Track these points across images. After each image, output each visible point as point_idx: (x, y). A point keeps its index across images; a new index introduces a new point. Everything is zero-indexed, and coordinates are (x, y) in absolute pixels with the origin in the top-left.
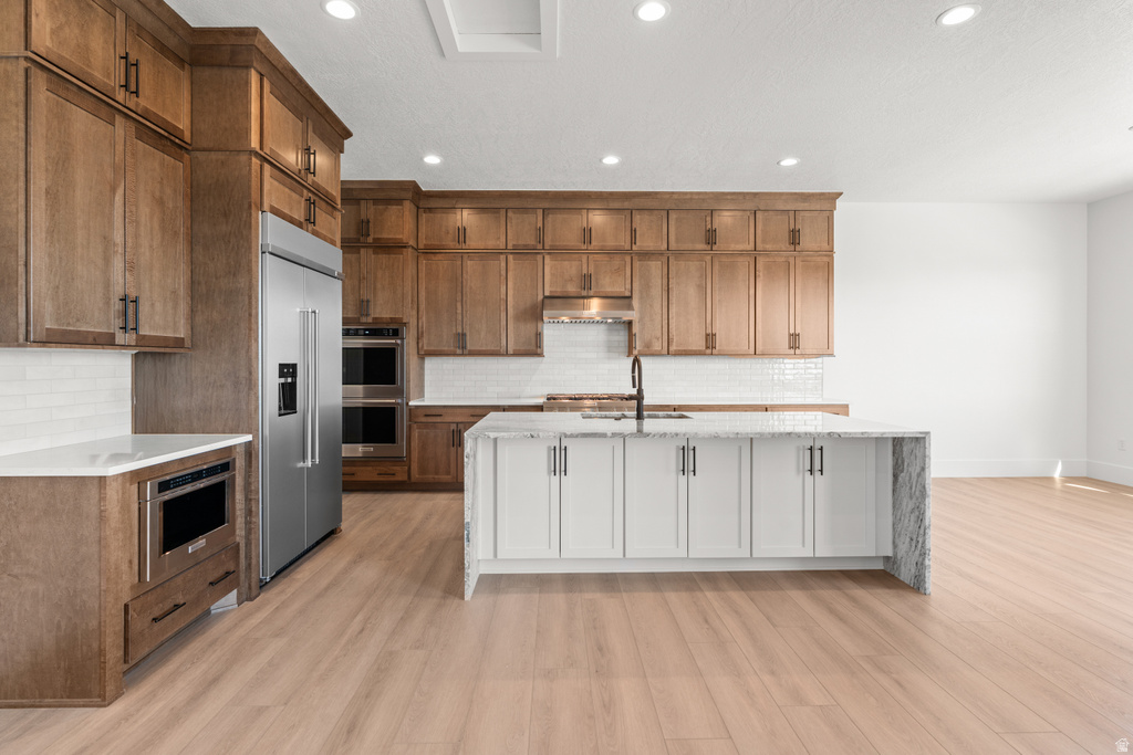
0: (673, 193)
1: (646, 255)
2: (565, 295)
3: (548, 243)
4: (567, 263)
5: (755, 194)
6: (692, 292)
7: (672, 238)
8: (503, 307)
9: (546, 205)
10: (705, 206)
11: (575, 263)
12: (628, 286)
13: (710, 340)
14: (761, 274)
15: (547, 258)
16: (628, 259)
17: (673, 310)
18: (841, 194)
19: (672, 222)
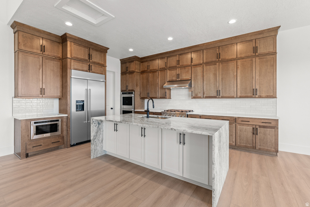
0: (204, 44)
1: (196, 65)
2: (172, 81)
3: (168, 66)
4: (173, 71)
5: (236, 37)
6: (212, 76)
7: (204, 59)
8: (157, 85)
9: (168, 55)
10: (216, 45)
11: (175, 71)
12: (190, 76)
13: (218, 92)
14: (240, 67)
15: (168, 70)
16: (190, 68)
17: (205, 83)
18: (280, 27)
19: (204, 53)
